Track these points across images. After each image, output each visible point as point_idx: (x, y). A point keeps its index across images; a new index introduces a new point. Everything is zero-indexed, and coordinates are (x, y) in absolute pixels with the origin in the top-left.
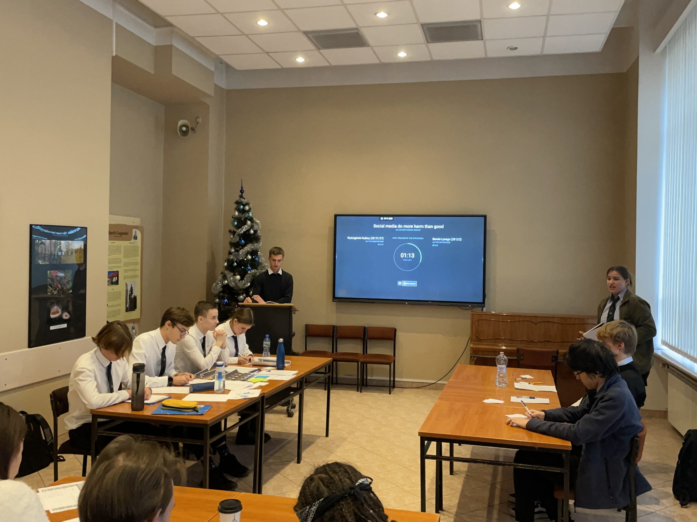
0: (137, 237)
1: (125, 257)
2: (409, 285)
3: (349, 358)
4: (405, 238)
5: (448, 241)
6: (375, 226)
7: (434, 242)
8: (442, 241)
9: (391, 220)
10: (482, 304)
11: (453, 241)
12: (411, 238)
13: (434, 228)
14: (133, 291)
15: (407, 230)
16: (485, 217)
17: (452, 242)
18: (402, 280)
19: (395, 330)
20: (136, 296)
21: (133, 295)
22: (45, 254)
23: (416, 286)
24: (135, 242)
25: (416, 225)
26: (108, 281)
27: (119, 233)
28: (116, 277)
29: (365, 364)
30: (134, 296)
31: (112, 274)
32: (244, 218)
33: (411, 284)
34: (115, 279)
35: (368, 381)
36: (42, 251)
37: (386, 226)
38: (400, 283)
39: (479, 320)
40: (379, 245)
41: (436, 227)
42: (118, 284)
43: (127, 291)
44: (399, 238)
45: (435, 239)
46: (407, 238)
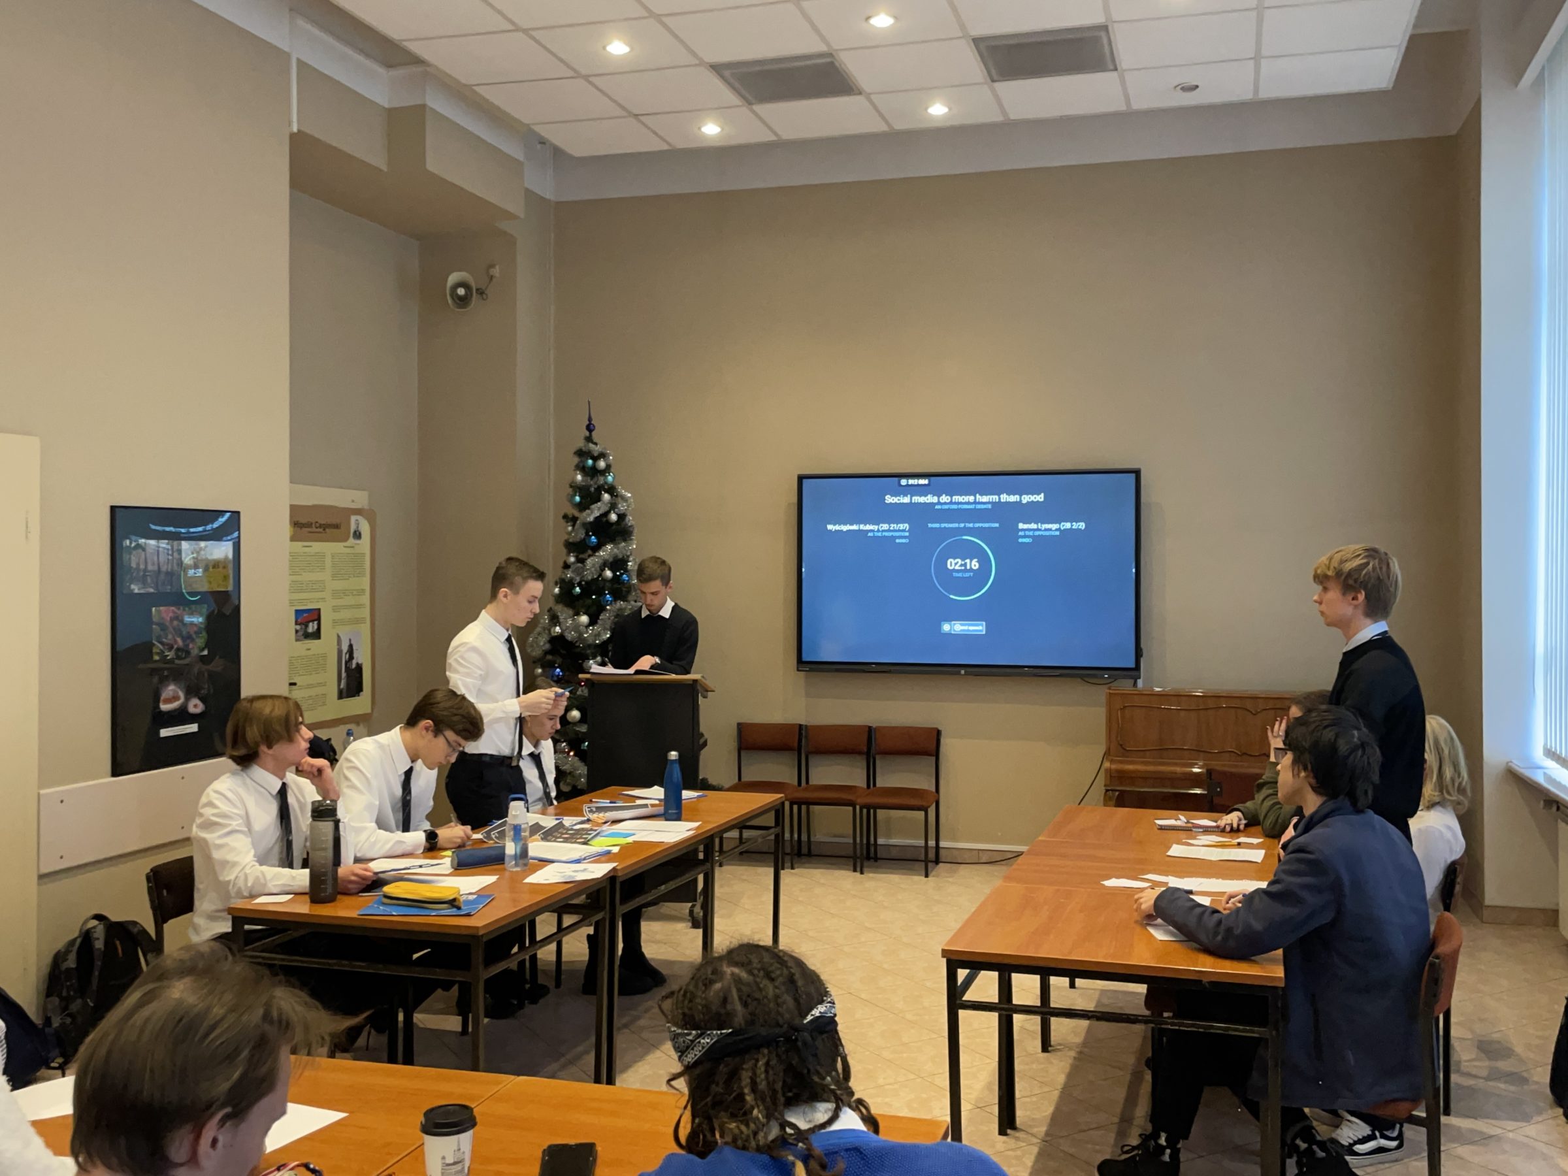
0: (360, 534)
1: (335, 576)
2: (968, 630)
3: (837, 797)
4: (956, 525)
5: (1054, 529)
6: (889, 499)
7: (1020, 533)
8: (1040, 530)
9: (925, 485)
10: (1134, 672)
11: (1065, 530)
12: (971, 525)
13: (1021, 500)
14: (355, 651)
15: (960, 506)
16: (1137, 473)
17: (1064, 532)
18: (951, 621)
19: (939, 733)
20: (361, 664)
21: (354, 662)
22: (145, 570)
23: (984, 633)
24: (356, 544)
25: (981, 495)
26: (297, 631)
27: (321, 526)
28: (316, 622)
29: (872, 811)
30: (357, 664)
31: (305, 615)
32: (596, 486)
33: (971, 628)
34: (313, 627)
35: (878, 847)
36: (138, 564)
37: (913, 498)
38: (946, 627)
39: (1125, 707)
40: (897, 541)
41: (1026, 499)
42: (319, 638)
43: (340, 652)
44: (943, 525)
45: (1026, 526)
46: (962, 525)
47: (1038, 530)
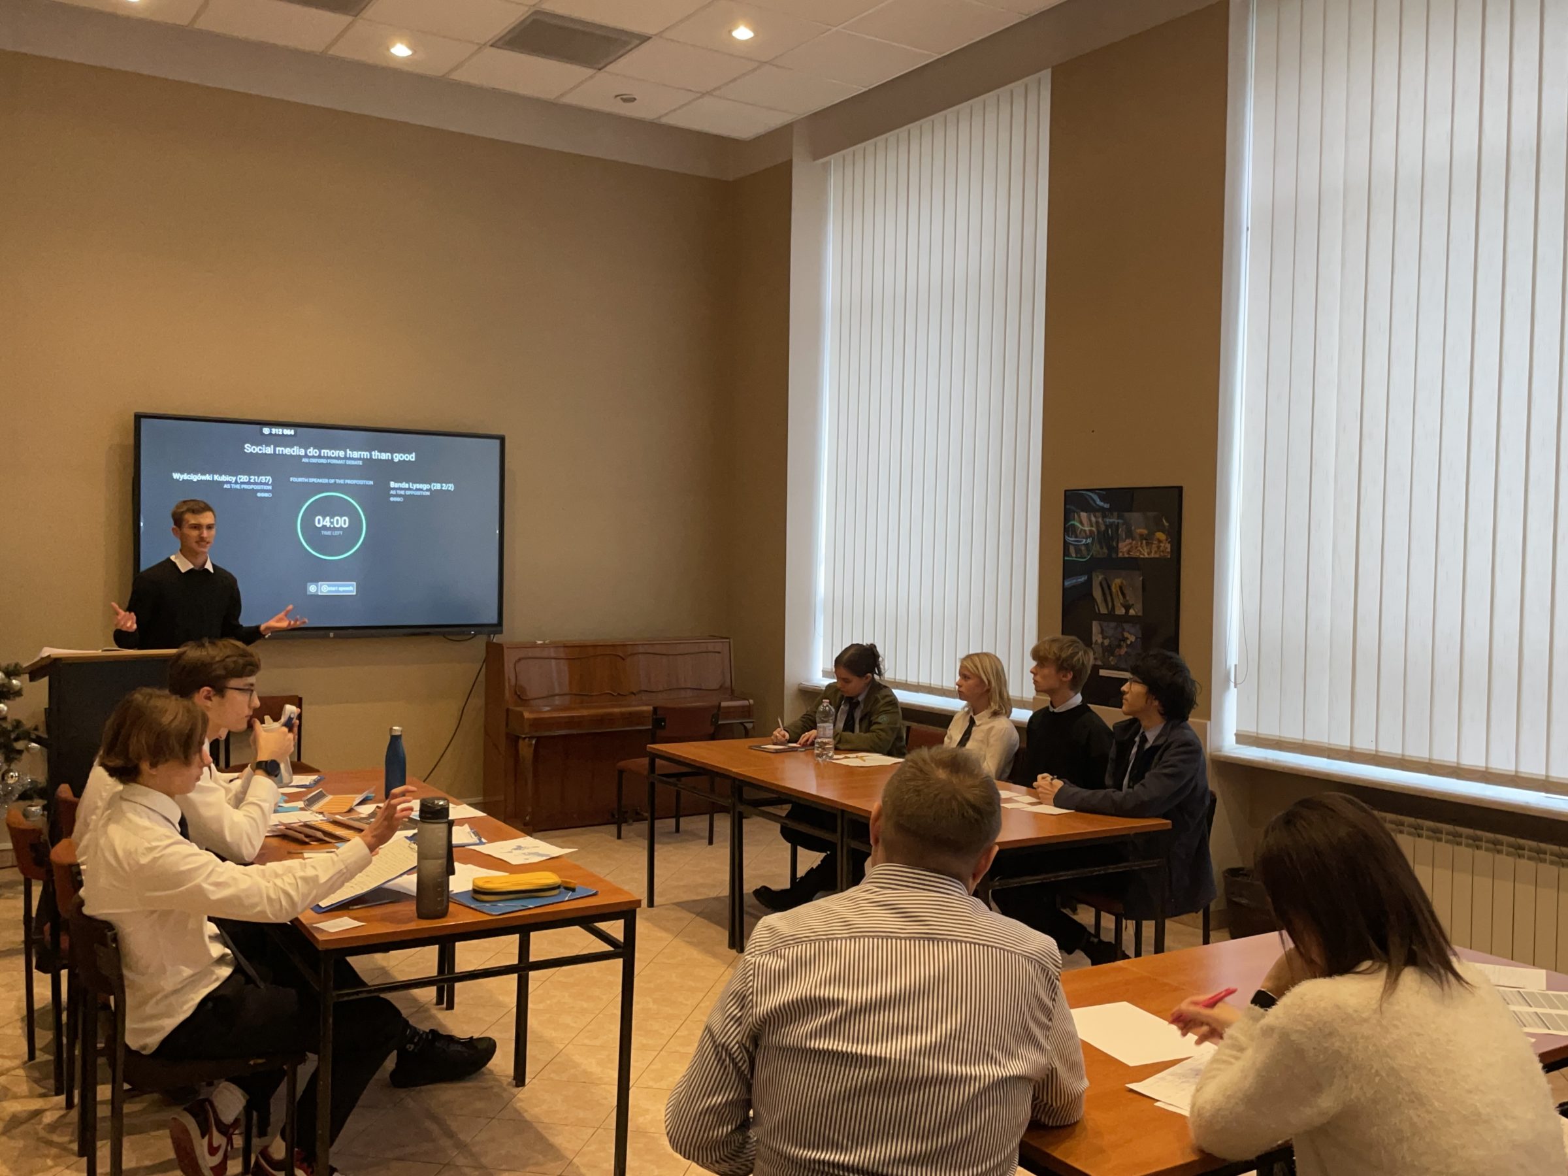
2: (340, 592)
4: (325, 481)
5: (425, 489)
6: (249, 448)
7: (392, 492)
8: (411, 489)
9: (290, 436)
10: (497, 627)
11: (435, 490)
12: (342, 481)
13: (392, 459)
15: (329, 461)
16: (502, 439)
17: (434, 493)
18: (318, 582)
19: (301, 702)
23: (355, 594)
25: (352, 450)
33: (341, 589)
37: (277, 449)
38: (312, 589)
39: (520, 659)
40: (259, 495)
41: (398, 457)
44: (310, 480)
45: (397, 485)
46: (332, 481)
47: (409, 489)
